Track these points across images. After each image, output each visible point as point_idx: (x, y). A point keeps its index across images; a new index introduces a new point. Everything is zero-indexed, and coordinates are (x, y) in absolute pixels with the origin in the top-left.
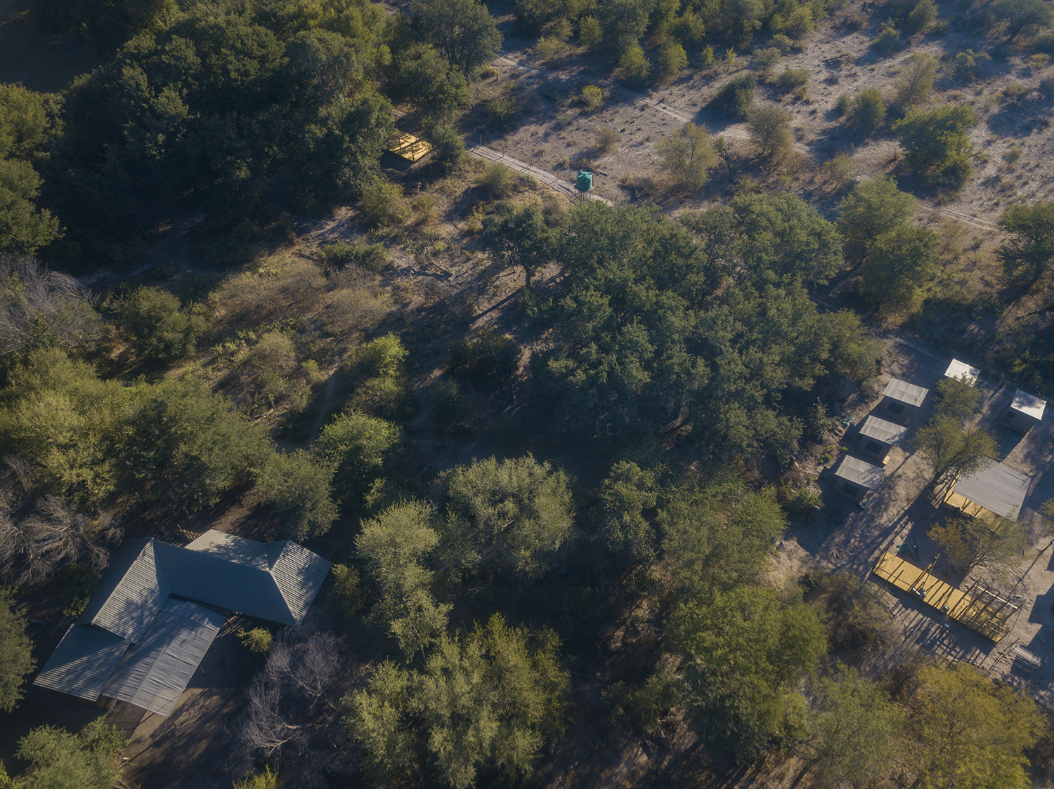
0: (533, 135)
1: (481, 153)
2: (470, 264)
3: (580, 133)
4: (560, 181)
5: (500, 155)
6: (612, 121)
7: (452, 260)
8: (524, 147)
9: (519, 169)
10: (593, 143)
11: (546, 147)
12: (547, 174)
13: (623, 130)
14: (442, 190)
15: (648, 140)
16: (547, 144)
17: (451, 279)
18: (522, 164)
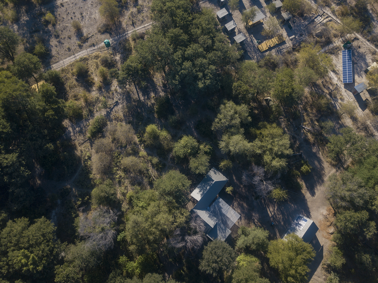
0: (57, 47)
1: (56, 67)
2: (115, 94)
3: (64, 31)
4: (88, 50)
5: (61, 62)
6: (63, 18)
7: (110, 98)
8: (62, 52)
9: (74, 59)
10: (73, 30)
11: (66, 45)
12: (81, 52)
13: (72, 18)
14: (71, 88)
15: (81, 14)
16: (65, 45)
17: (119, 102)
18: (72, 57)
